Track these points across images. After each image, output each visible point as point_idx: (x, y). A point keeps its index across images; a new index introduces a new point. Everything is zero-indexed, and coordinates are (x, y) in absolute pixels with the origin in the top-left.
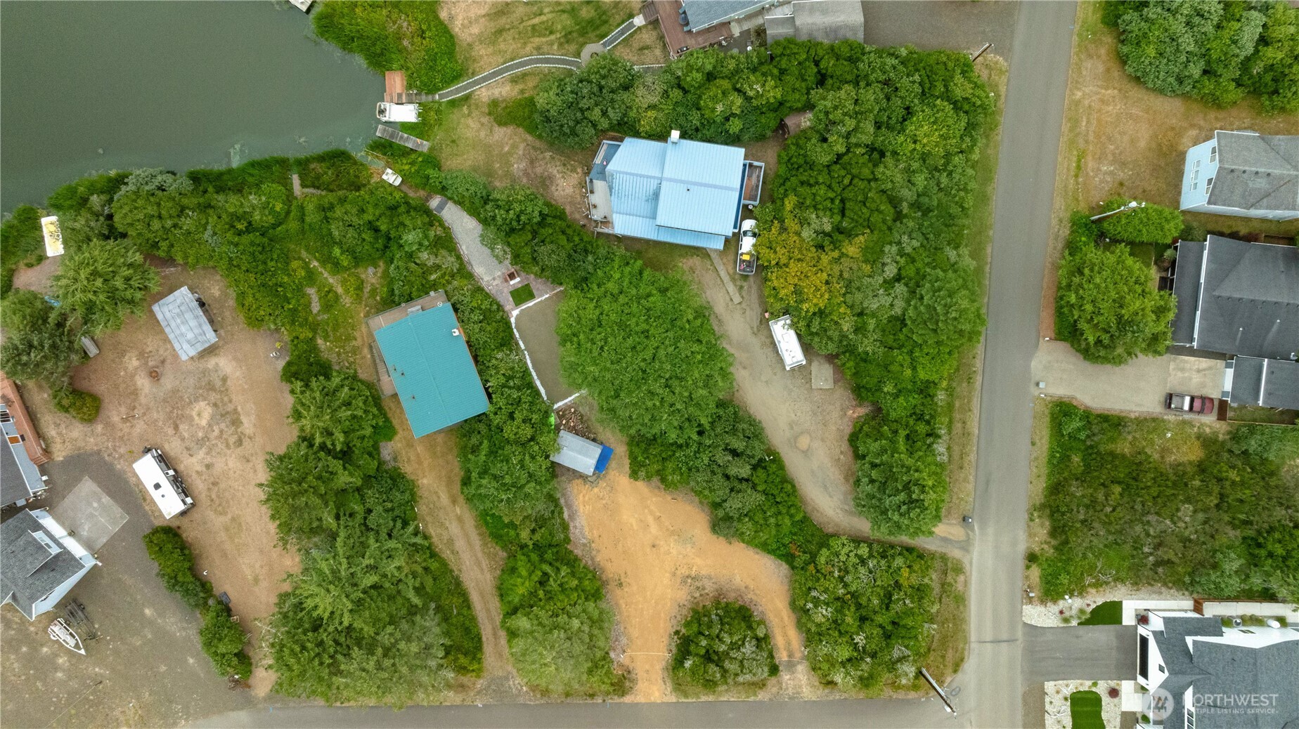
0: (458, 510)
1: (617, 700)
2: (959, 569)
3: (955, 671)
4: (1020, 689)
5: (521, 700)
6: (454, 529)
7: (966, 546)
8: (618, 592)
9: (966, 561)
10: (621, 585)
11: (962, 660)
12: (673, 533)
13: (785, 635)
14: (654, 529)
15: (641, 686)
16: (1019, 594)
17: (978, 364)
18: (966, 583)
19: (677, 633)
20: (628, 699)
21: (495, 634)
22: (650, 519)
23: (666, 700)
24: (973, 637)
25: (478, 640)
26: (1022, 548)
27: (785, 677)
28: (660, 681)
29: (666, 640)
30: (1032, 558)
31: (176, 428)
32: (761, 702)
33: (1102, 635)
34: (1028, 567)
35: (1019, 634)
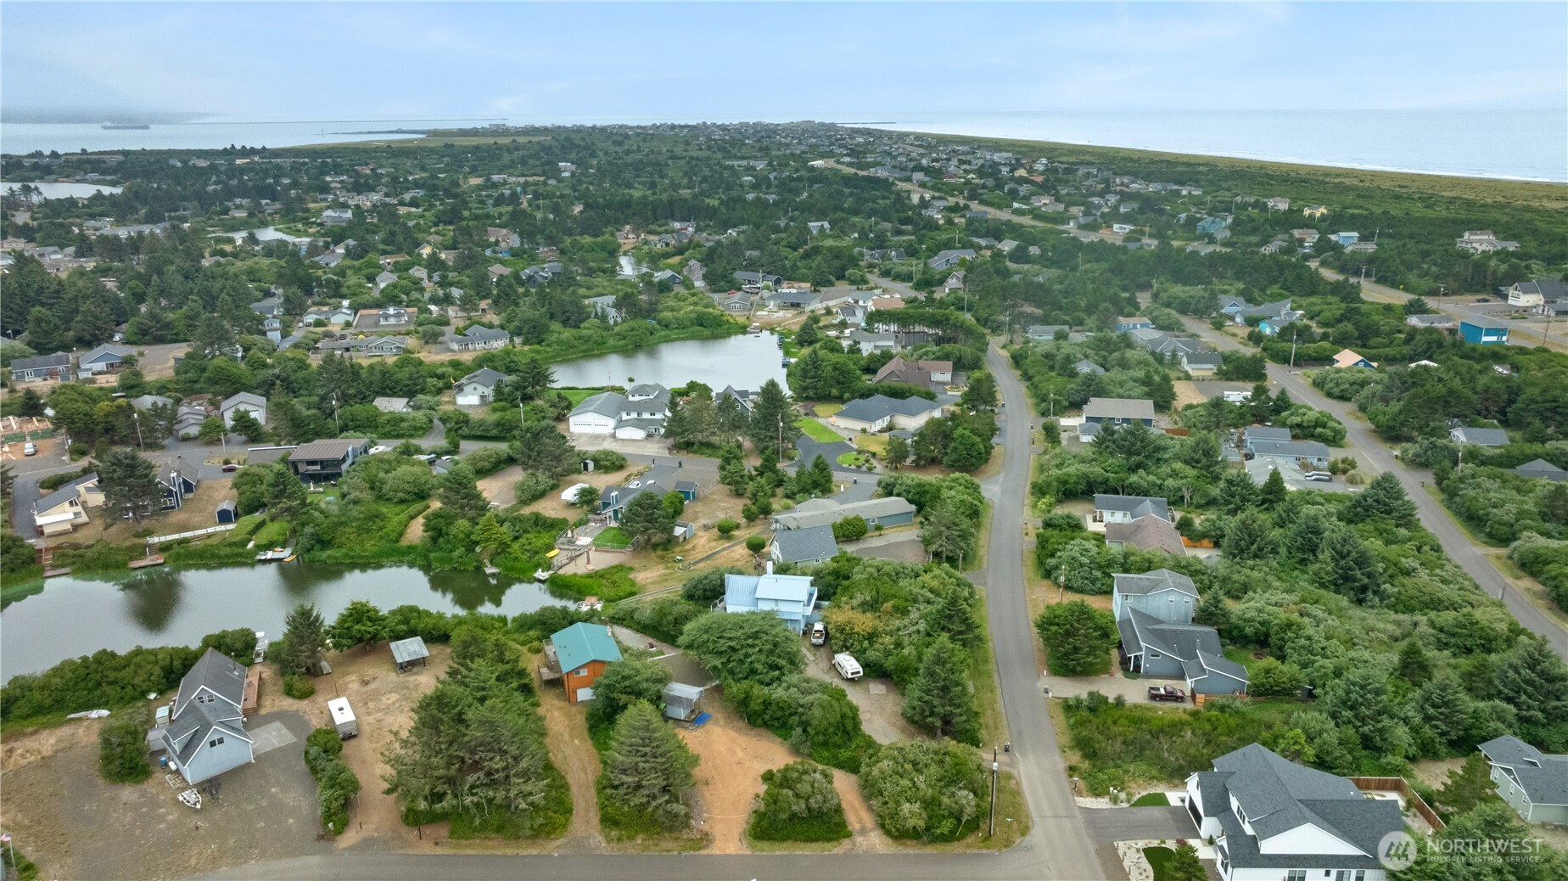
0: (576, 741)
1: (692, 852)
2: (1010, 777)
3: (1023, 835)
4: (1092, 847)
5: (598, 852)
6: (569, 751)
7: (1012, 764)
8: (705, 788)
9: (1014, 772)
10: (707, 784)
11: (1028, 828)
12: (756, 757)
13: (857, 815)
14: (740, 754)
15: (717, 843)
16: (1069, 792)
17: (997, 683)
18: (1018, 784)
19: (755, 812)
20: (702, 852)
21: (587, 810)
22: (738, 749)
23: (742, 852)
24: (1034, 814)
25: (570, 811)
26: (1061, 765)
27: (859, 839)
28: (737, 841)
29: (745, 815)
30: (1072, 769)
31: (366, 703)
32: (837, 855)
33: (1154, 812)
34: (1071, 776)
35: (1077, 813)
